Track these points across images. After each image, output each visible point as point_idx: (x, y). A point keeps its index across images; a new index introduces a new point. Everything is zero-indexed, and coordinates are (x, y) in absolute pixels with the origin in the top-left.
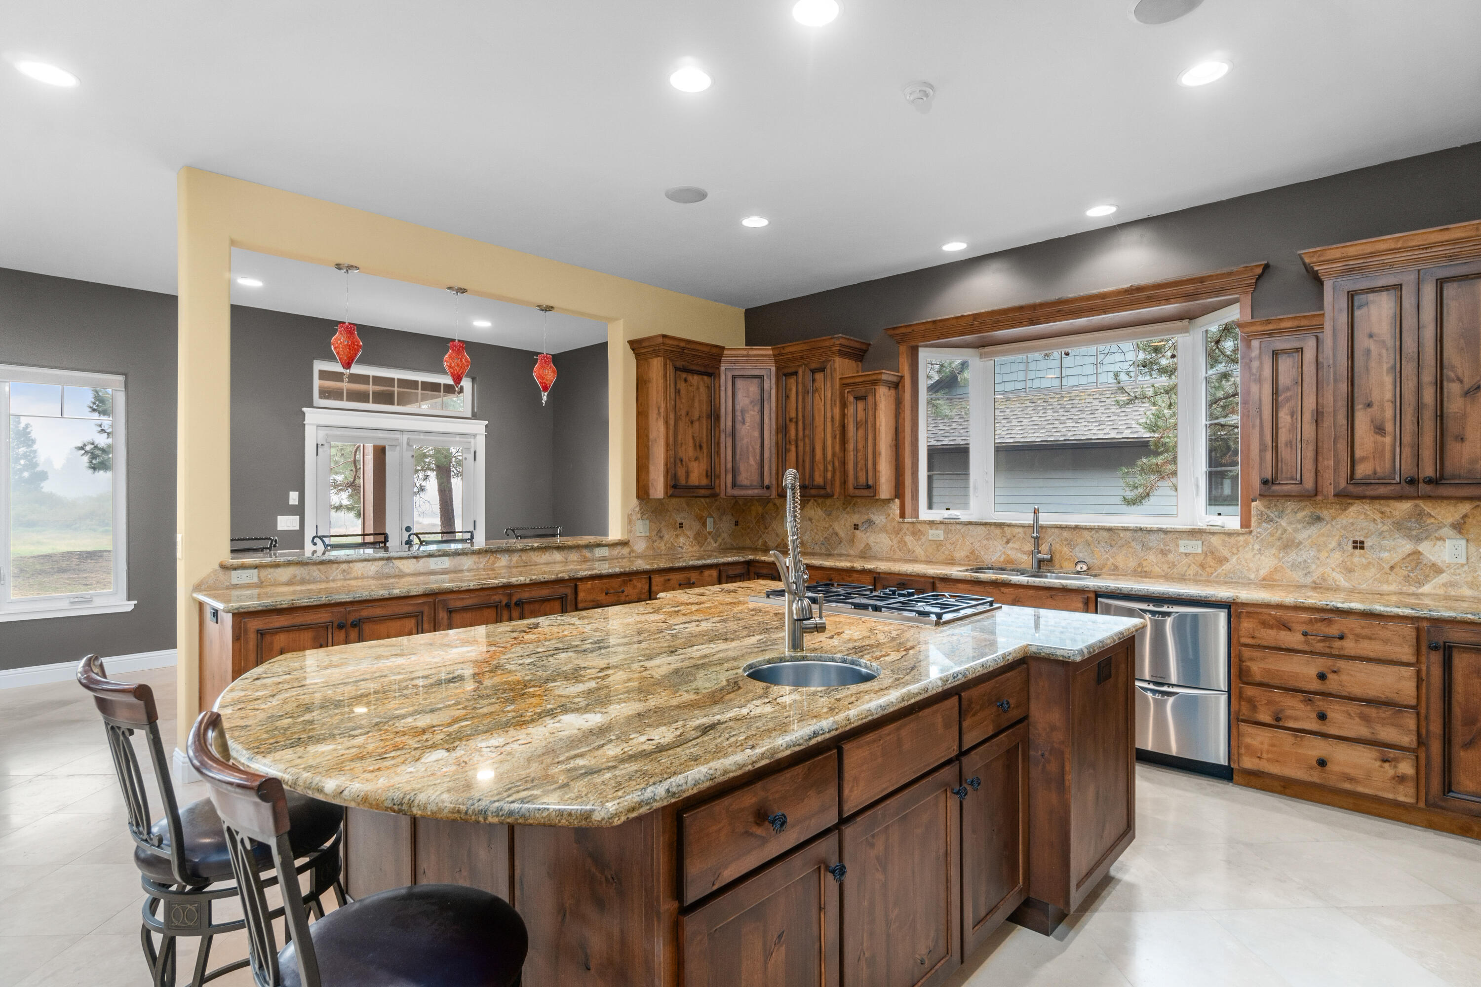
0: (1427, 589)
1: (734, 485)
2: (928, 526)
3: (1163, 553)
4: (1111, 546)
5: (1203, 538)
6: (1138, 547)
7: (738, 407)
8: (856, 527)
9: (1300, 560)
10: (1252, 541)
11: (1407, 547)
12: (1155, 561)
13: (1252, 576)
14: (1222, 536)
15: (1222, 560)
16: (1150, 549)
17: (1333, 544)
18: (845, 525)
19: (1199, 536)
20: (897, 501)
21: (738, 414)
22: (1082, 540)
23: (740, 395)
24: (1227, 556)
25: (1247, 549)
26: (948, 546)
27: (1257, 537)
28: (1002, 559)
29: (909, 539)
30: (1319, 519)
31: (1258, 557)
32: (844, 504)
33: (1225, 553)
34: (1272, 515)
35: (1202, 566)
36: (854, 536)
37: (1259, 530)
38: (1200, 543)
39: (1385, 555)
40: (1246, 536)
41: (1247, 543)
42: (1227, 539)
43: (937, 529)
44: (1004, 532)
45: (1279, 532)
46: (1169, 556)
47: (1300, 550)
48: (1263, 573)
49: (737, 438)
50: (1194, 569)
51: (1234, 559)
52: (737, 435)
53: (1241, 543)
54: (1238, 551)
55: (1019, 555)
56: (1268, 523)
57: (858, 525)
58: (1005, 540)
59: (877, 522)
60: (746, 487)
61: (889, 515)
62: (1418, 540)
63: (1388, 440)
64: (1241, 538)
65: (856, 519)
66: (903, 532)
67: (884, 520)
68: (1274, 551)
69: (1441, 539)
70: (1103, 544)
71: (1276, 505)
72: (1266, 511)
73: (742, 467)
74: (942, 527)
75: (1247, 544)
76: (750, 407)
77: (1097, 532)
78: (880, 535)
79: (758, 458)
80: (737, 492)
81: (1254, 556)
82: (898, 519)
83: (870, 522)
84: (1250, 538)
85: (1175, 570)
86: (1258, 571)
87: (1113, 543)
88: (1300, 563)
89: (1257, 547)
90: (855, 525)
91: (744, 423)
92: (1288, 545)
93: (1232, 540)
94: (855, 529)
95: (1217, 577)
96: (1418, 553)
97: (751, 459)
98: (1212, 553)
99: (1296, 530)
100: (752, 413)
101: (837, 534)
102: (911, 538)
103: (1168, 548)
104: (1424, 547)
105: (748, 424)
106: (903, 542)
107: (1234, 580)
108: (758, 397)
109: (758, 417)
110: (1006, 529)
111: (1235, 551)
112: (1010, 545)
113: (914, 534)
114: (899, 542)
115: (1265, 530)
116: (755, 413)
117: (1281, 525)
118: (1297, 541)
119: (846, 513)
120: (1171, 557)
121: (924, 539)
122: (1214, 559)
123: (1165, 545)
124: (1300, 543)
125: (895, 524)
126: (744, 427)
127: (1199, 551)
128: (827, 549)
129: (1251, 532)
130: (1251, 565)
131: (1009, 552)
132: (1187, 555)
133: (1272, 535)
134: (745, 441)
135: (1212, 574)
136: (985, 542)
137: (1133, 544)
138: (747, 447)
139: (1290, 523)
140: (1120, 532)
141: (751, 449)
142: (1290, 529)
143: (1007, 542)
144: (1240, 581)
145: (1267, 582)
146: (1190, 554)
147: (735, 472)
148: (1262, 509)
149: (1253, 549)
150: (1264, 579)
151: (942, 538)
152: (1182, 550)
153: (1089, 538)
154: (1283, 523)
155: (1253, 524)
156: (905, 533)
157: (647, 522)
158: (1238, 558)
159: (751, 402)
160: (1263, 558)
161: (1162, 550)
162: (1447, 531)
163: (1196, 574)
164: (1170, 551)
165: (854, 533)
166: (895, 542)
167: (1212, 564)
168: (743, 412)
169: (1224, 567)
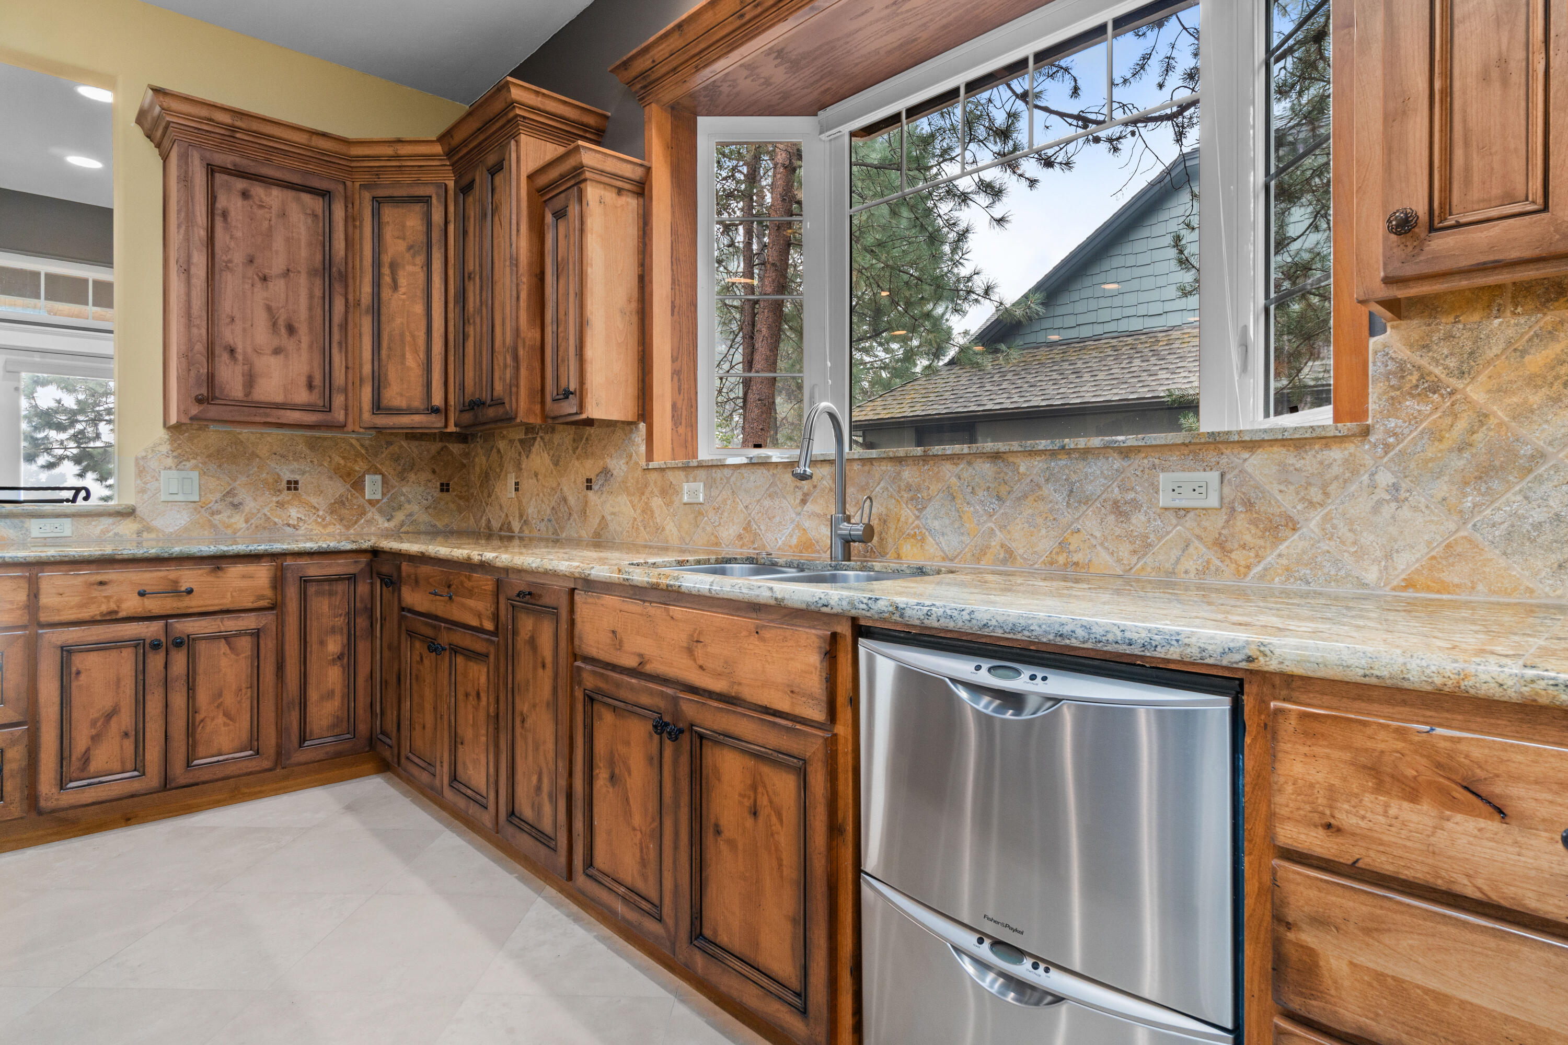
1: (378, 407)
2: (682, 474)
3: (1120, 511)
4: (999, 498)
5: (1224, 461)
6: (1060, 498)
7: (386, 259)
8: (589, 484)
9: (1538, 515)
10: (1369, 461)
12: (1098, 534)
13: (1371, 575)
14: (1278, 453)
15: (1279, 526)
16: (1086, 501)
18: (575, 481)
19: (1211, 456)
20: (642, 426)
21: (386, 270)
22: (940, 486)
23: (389, 233)
24: (1293, 513)
25: (1353, 488)
26: (711, 514)
27: (1387, 448)
28: (794, 540)
29: (657, 502)
31: (1388, 510)
32: (574, 440)
33: (1288, 502)
34: (1438, 371)
35: (1221, 545)
37: (1392, 423)
38: (1213, 477)
40: (1351, 448)
41: (1353, 468)
42: (1291, 460)
43: (694, 479)
45: (1462, 425)
46: (1134, 521)
47: (1540, 480)
48: (1406, 562)
49: (383, 318)
50: (1200, 552)
51: (1313, 523)
52: (384, 310)
53: (1336, 470)
54: (1326, 494)
55: (823, 530)
56: (1421, 396)
57: (591, 480)
58: (799, 495)
59: (615, 473)
60: (398, 412)
61: (631, 456)
64: (1336, 454)
65: (589, 468)
66: (650, 489)
67: (624, 468)
68: (1442, 488)
70: (981, 494)
71: (1449, 337)
72: (1416, 358)
73: (392, 372)
74: (703, 473)
75: (1355, 472)
76: (408, 256)
77: (969, 463)
78: (620, 498)
79: (422, 355)
80: (383, 421)
81: (1376, 509)
82: (642, 462)
83: (606, 472)
84: (1363, 452)
85: (1149, 559)
86: (1388, 556)
87: (1003, 490)
88: (1538, 526)
89: (1385, 478)
90: (588, 480)
91: (395, 287)
92: (1495, 466)
93: (1309, 461)
94: (587, 488)
95: (1262, 577)
97: (409, 356)
98: (1249, 505)
99: (1523, 414)
100: (410, 268)
101: (566, 500)
102: (659, 500)
103: (1130, 496)
105: (402, 290)
106: (647, 510)
107: (1314, 587)
108: (422, 238)
109: (422, 276)
111: (1315, 494)
112: (809, 507)
113: (664, 493)
114: (643, 511)
115: (1414, 420)
116: (417, 269)
117: (1467, 400)
118: (1526, 450)
119: (578, 459)
120: (1138, 520)
121: (676, 501)
122: (1254, 522)
123: (1123, 489)
124: (1539, 456)
125: (639, 473)
126: (396, 296)
127: (1213, 501)
128: (555, 532)
129: (1366, 432)
130: (1367, 538)
131: (807, 524)
132: (1181, 512)
133: (1435, 435)
134: (398, 321)
135: (1248, 567)
136: (767, 503)
137: (1048, 490)
138: (402, 335)
139: (1501, 391)
140: (1017, 461)
141: (408, 338)
142: (1500, 412)
143: (804, 502)
144: (1332, 589)
145: (1424, 594)
146: (1187, 510)
147: (379, 383)
148: (1404, 353)
149: (1373, 486)
150: (1409, 584)
151: (701, 498)
152: (1164, 500)
153: (954, 480)
154: (1476, 393)
155: (1374, 404)
156: (652, 492)
157: (195, 475)
158: (1327, 518)
159: (410, 248)
160: (1405, 513)
161: (1116, 503)
163: (1201, 573)
164: (1135, 505)
165: (585, 496)
166: (639, 511)
167: (1248, 538)
168: (394, 266)
169: (1282, 547)
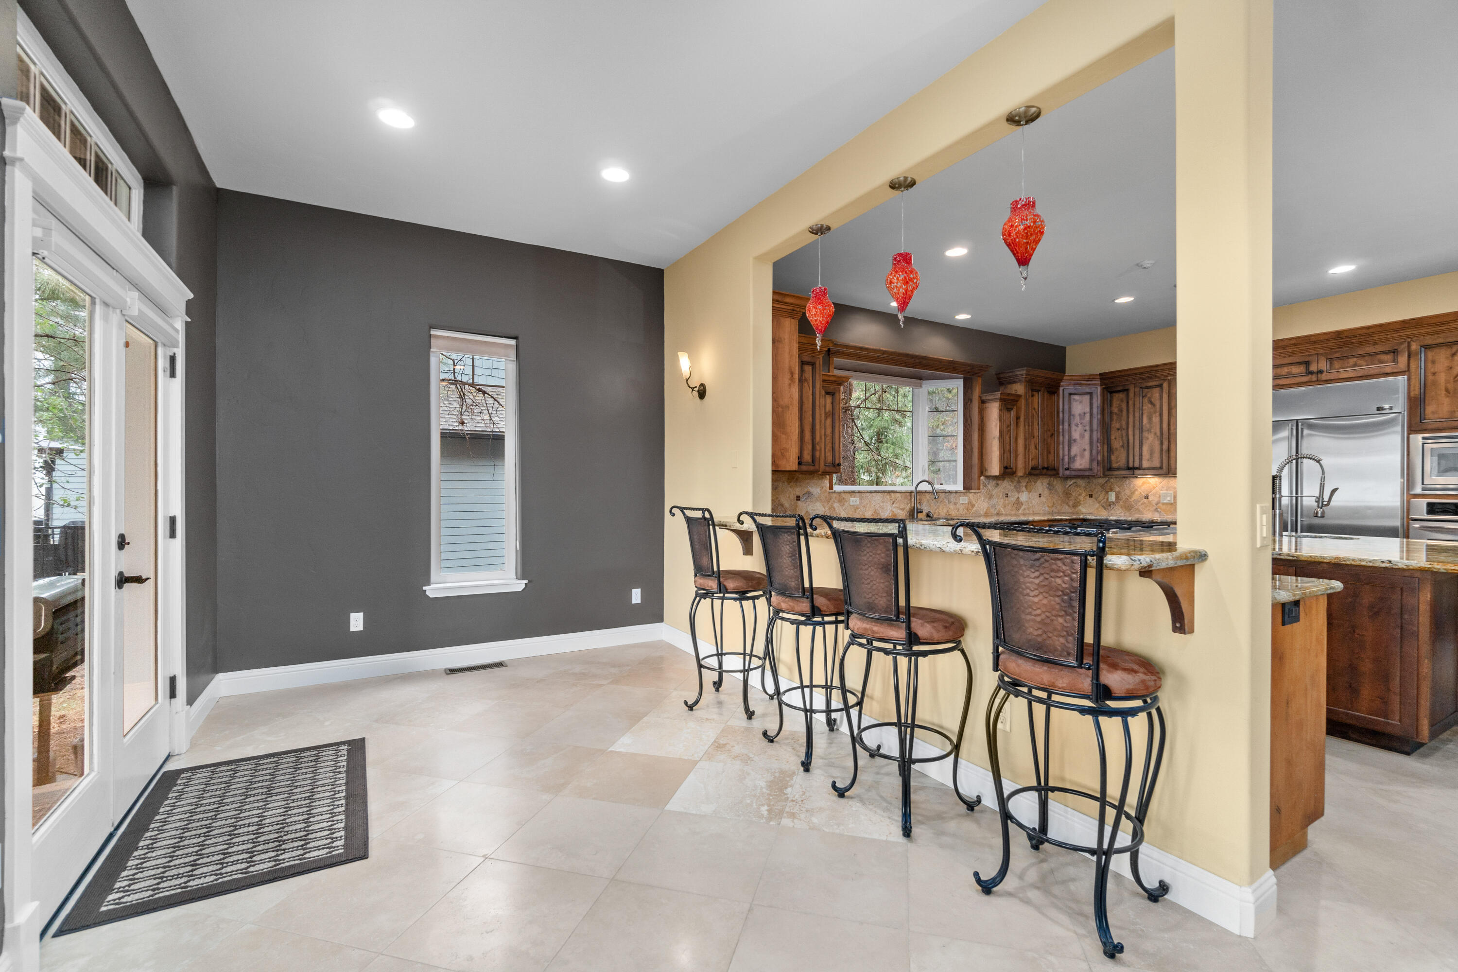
0: (1020, 512)
2: (849, 495)
3: (955, 504)
6: (947, 502)
8: (798, 498)
11: (1016, 495)
15: (973, 506)
17: (1001, 496)
18: (789, 497)
20: (828, 476)
26: (862, 508)
28: (890, 515)
29: (836, 505)
30: (998, 485)
32: (788, 479)
33: (974, 502)
35: (967, 509)
36: (797, 506)
38: (967, 498)
39: (1012, 499)
43: (855, 497)
44: (891, 497)
48: (985, 510)
55: (899, 511)
57: (799, 497)
58: (892, 502)
59: (814, 493)
61: (823, 487)
62: (1019, 492)
63: (1037, 451)
65: (798, 491)
66: (833, 500)
67: (819, 492)
69: (1023, 492)
74: (858, 495)
78: (816, 504)
82: (828, 490)
83: (809, 494)
90: (797, 497)
92: (991, 497)
94: (797, 500)
96: (1018, 498)
99: (992, 490)
101: (782, 505)
102: (838, 504)
104: (1020, 495)
106: (832, 508)
110: (892, 494)
113: (840, 501)
114: (830, 509)
119: (790, 487)
121: (846, 504)
125: (827, 494)
127: (967, 502)
131: (894, 510)
136: (882, 504)
143: (893, 503)
145: (986, 515)
151: (858, 503)
155: (981, 488)
156: (834, 501)
162: (1024, 489)
165: (796, 503)
166: (827, 509)
